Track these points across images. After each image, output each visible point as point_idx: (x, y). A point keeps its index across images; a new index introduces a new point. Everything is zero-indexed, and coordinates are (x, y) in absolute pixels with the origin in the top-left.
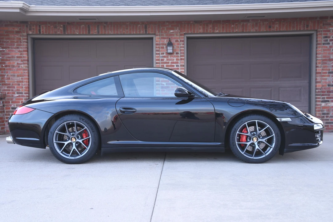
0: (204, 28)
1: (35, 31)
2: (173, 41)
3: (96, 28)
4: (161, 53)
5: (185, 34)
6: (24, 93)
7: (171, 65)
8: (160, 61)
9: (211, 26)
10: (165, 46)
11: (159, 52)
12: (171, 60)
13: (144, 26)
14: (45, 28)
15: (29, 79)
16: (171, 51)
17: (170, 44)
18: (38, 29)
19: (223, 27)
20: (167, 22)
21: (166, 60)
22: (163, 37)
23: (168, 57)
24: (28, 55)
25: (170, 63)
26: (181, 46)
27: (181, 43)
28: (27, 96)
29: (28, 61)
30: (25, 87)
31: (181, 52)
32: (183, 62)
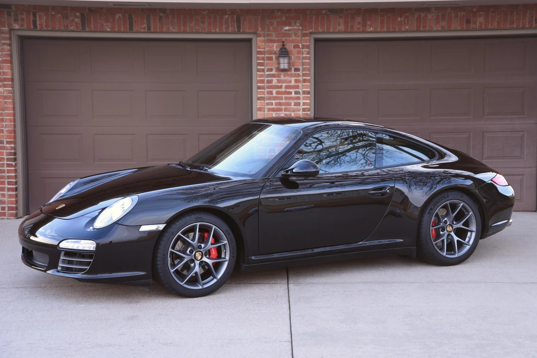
0: (346, 23)
1: (25, 25)
2: (290, 47)
3: (145, 21)
4: (268, 69)
5: (311, 33)
6: (5, 143)
7: (286, 91)
8: (266, 85)
9: (359, 19)
10: (274, 56)
11: (263, 67)
12: (285, 81)
13: (235, 18)
14: (44, 18)
15: (14, 115)
16: (286, 66)
17: (284, 53)
18: (31, 20)
19: (382, 22)
20: (279, 10)
21: (276, 81)
22: (270, 38)
23: (279, 76)
24: (12, 69)
25: (283, 87)
26: (305, 57)
27: (304, 50)
28: (11, 147)
29: (12, 80)
30: (7, 131)
31: (304, 67)
32: (308, 85)
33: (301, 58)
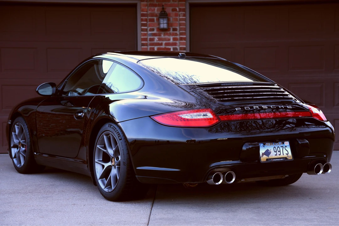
2: (169, 10)
4: (150, 29)
7: (165, 48)
8: (149, 42)
10: (155, 18)
11: (146, 28)
12: (165, 39)
16: (165, 26)
17: (164, 15)
21: (157, 39)
22: (152, 3)
23: (160, 35)
25: (163, 45)
26: (182, 18)
27: (180, 13)
31: (181, 27)
32: (184, 43)
33: (178, 20)
